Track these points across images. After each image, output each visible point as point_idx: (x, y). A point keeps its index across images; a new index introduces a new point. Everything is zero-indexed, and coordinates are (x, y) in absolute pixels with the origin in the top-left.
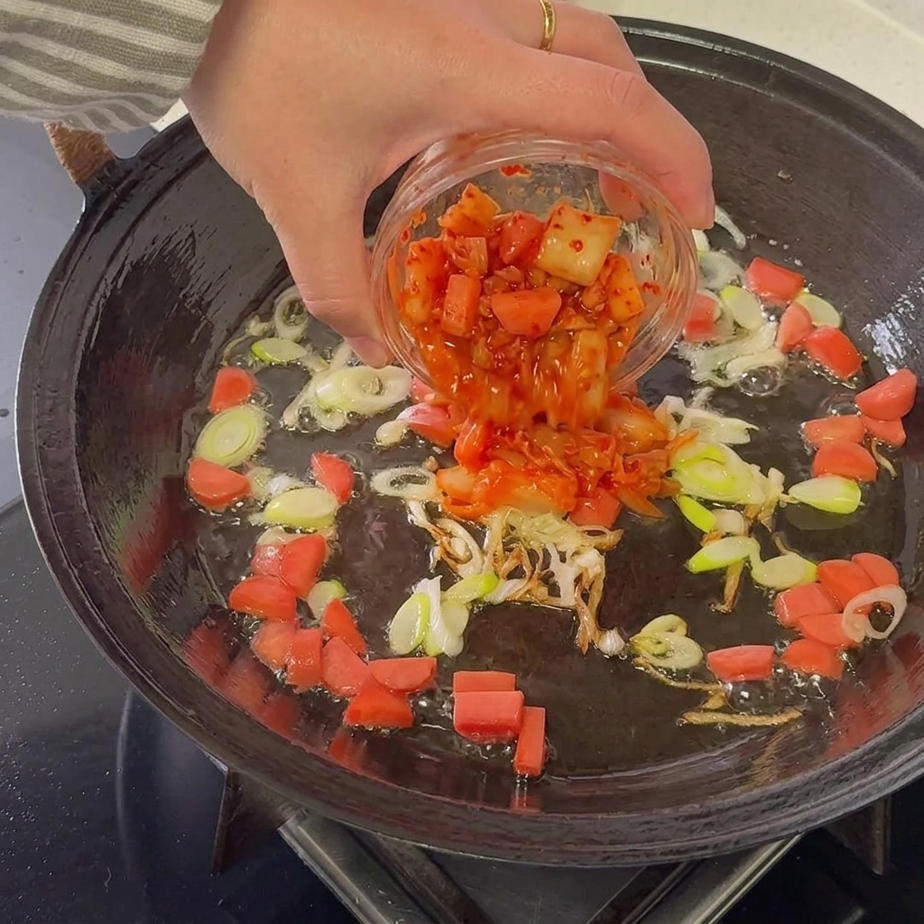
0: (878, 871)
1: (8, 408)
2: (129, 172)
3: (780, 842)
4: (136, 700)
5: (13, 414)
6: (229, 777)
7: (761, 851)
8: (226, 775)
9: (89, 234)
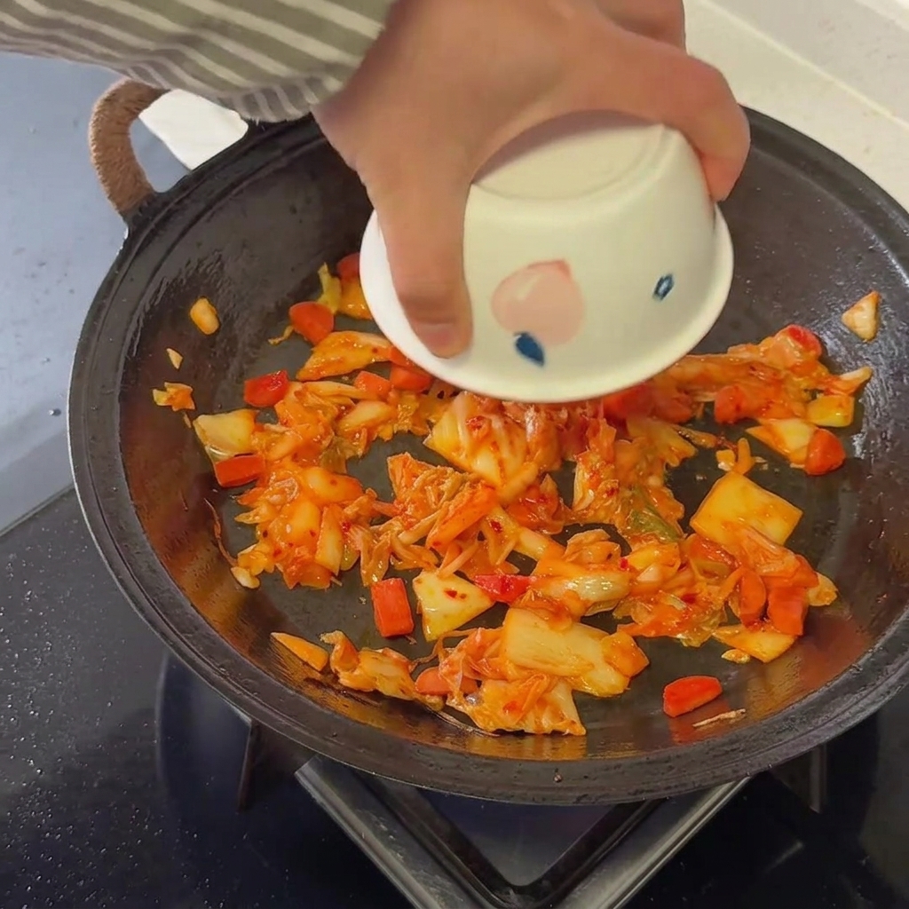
0: (816, 808)
1: (60, 408)
2: (166, 204)
3: (731, 783)
4: (172, 660)
5: (65, 413)
6: (252, 730)
7: (714, 792)
8: (250, 726)
9: (131, 258)
